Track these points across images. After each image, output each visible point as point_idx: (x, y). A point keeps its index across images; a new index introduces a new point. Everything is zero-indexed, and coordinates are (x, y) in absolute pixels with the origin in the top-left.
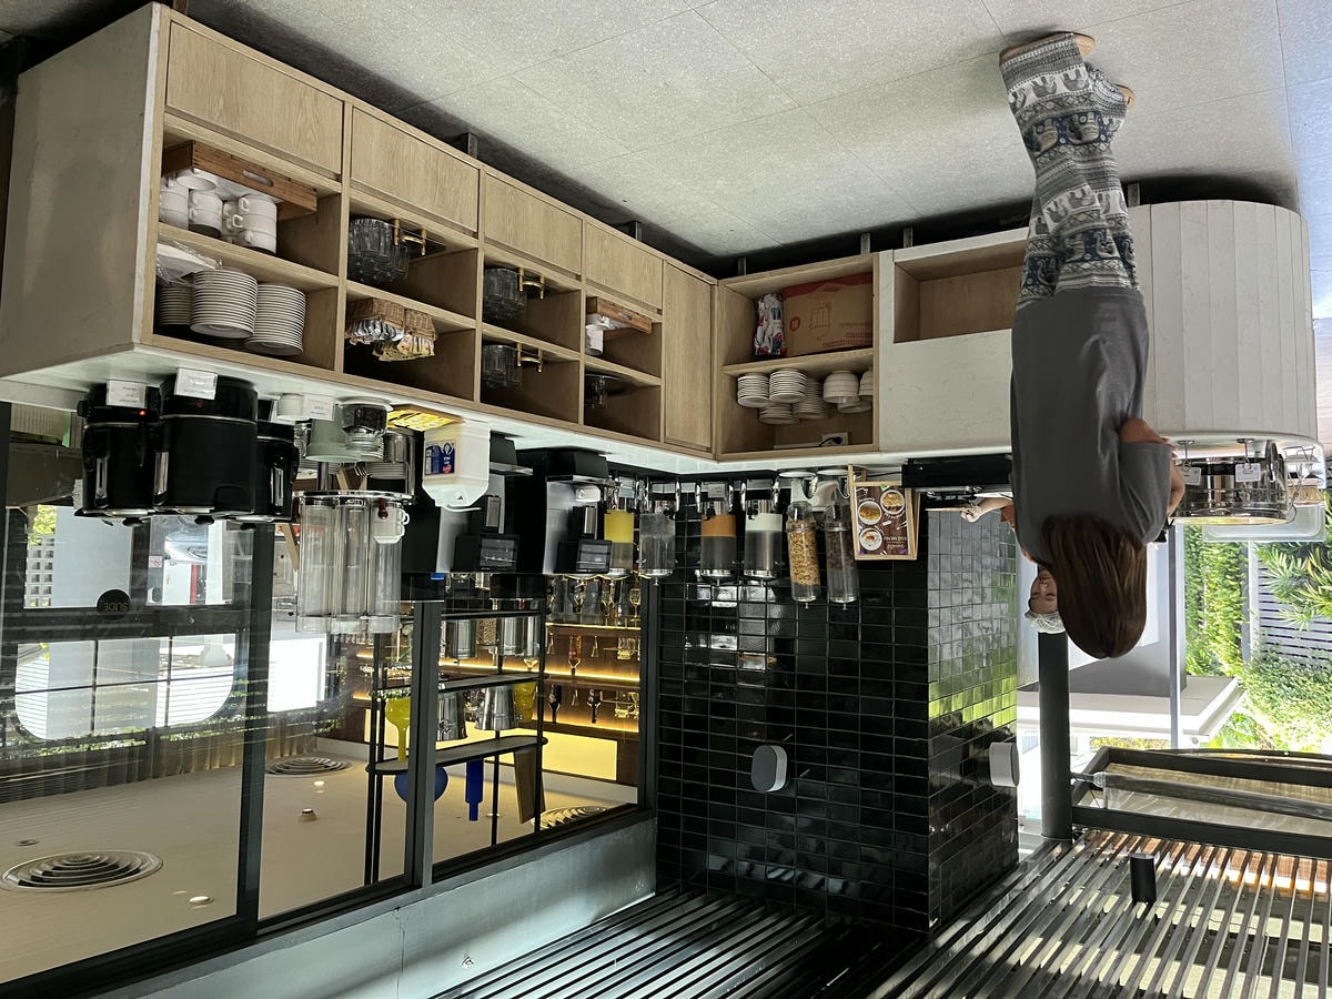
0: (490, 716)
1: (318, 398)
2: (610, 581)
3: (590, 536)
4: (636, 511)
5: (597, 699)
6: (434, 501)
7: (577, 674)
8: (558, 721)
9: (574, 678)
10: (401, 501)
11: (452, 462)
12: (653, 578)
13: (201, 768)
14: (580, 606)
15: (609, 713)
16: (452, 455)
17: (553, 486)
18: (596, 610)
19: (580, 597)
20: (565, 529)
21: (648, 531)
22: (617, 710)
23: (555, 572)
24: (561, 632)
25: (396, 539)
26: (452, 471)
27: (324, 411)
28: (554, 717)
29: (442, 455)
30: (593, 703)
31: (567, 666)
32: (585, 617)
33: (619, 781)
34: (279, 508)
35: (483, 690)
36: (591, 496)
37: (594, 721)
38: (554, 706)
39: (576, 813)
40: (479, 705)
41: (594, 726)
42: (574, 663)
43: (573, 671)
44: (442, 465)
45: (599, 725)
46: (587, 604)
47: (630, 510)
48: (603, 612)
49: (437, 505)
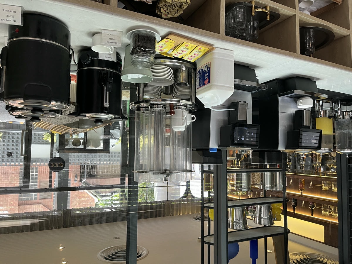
0: (260, 218)
1: (110, 33)
2: (319, 155)
3: (308, 127)
4: (333, 117)
5: (313, 206)
6: (203, 105)
7: (303, 194)
8: (296, 212)
9: (302, 195)
10: (186, 106)
11: (209, 76)
12: (345, 154)
13: (177, 215)
14: (303, 167)
15: (320, 212)
16: (209, 72)
17: (282, 100)
18: (311, 169)
19: (303, 163)
20: (291, 124)
21: (341, 129)
22: (323, 212)
23: (285, 149)
24: (296, 177)
25: (183, 128)
26: (209, 82)
27: (115, 41)
28: (294, 210)
29: (204, 73)
30: (312, 208)
31: (299, 190)
32: (306, 171)
33: (325, 243)
34: (106, 109)
35: (256, 206)
36: (306, 104)
37: (312, 215)
38: (294, 207)
39: (305, 257)
40: (254, 212)
41: (312, 216)
42: (302, 190)
43: (302, 193)
44: (204, 80)
45: (315, 216)
46: (306, 166)
47: (330, 117)
48: (315, 170)
49: (206, 107)
